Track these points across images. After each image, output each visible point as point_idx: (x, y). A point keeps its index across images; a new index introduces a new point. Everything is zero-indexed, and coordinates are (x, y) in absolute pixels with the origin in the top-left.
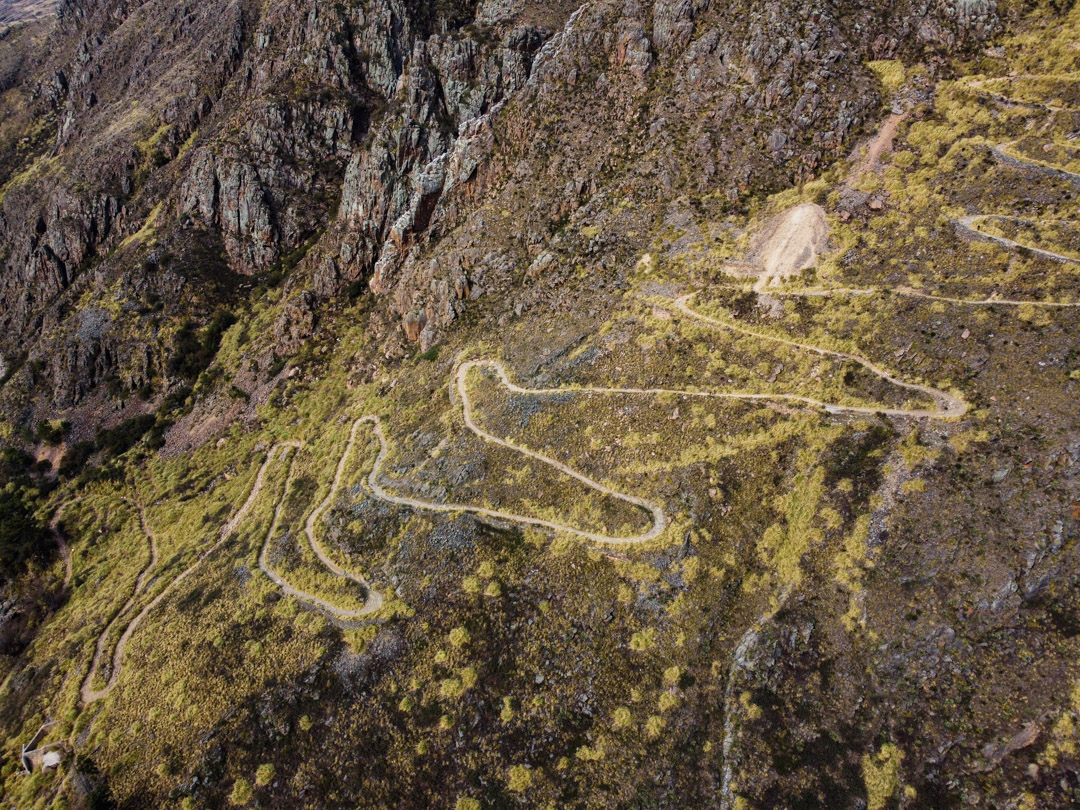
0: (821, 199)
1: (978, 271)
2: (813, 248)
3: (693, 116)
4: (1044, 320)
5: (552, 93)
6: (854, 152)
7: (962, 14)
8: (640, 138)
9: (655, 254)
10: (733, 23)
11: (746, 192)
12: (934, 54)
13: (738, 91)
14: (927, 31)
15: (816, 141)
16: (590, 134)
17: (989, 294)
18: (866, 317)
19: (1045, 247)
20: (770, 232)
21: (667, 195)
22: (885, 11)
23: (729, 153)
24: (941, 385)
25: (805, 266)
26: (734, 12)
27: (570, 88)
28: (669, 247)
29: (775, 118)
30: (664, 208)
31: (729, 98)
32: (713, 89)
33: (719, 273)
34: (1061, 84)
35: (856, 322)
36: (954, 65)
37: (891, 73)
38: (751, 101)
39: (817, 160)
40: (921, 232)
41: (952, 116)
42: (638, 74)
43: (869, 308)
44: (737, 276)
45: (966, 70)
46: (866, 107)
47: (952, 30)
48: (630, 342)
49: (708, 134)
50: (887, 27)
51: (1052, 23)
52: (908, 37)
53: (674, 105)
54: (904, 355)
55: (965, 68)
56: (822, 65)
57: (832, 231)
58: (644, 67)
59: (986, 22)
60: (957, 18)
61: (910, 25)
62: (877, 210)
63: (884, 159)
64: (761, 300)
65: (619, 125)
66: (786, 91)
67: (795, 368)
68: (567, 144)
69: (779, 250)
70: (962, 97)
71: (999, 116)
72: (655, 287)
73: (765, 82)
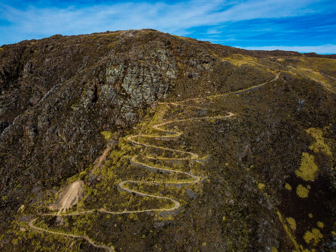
0: (83, 179)
1: (121, 201)
2: (77, 197)
3: (46, 153)
4: (136, 218)
5: (4, 145)
6: (95, 161)
7: (127, 117)
8: (29, 161)
9: (26, 204)
10: (61, 122)
11: (61, 177)
12: (120, 129)
13: (60, 144)
14: (118, 122)
15: (84, 158)
16: (14, 160)
17: (124, 210)
18: (89, 222)
19: (140, 191)
20: (66, 192)
21: (34, 181)
22: (106, 117)
23: (56, 165)
24: (108, 245)
25: (74, 204)
26: (62, 119)
27: (11, 143)
28: (31, 201)
29: (71, 152)
30: (32, 186)
31: (57, 147)
32: (53, 143)
33: (47, 209)
34: (149, 138)
35: (86, 224)
36: (125, 132)
37: (107, 135)
38: (64, 147)
39: (84, 164)
40: (109, 188)
41: (122, 148)
42: (32, 139)
43: (90, 218)
44: (53, 209)
45: (128, 133)
46: (100, 146)
47: (125, 122)
48: (10, 242)
49: (50, 159)
50: (107, 122)
51: (150, 119)
52: (113, 124)
53: (40, 149)
54: (98, 235)
55: (128, 132)
56: (85, 135)
57: (85, 190)
58: (33, 137)
59: (133, 119)
60: (126, 118)
61: (113, 121)
62: (99, 181)
63: (103, 163)
64: (58, 219)
65: (24, 156)
66: (75, 143)
67: (65, 245)
68: (6, 163)
69: (67, 198)
70: (125, 142)
71: (134, 148)
72: (24, 218)
73: (69, 141)
